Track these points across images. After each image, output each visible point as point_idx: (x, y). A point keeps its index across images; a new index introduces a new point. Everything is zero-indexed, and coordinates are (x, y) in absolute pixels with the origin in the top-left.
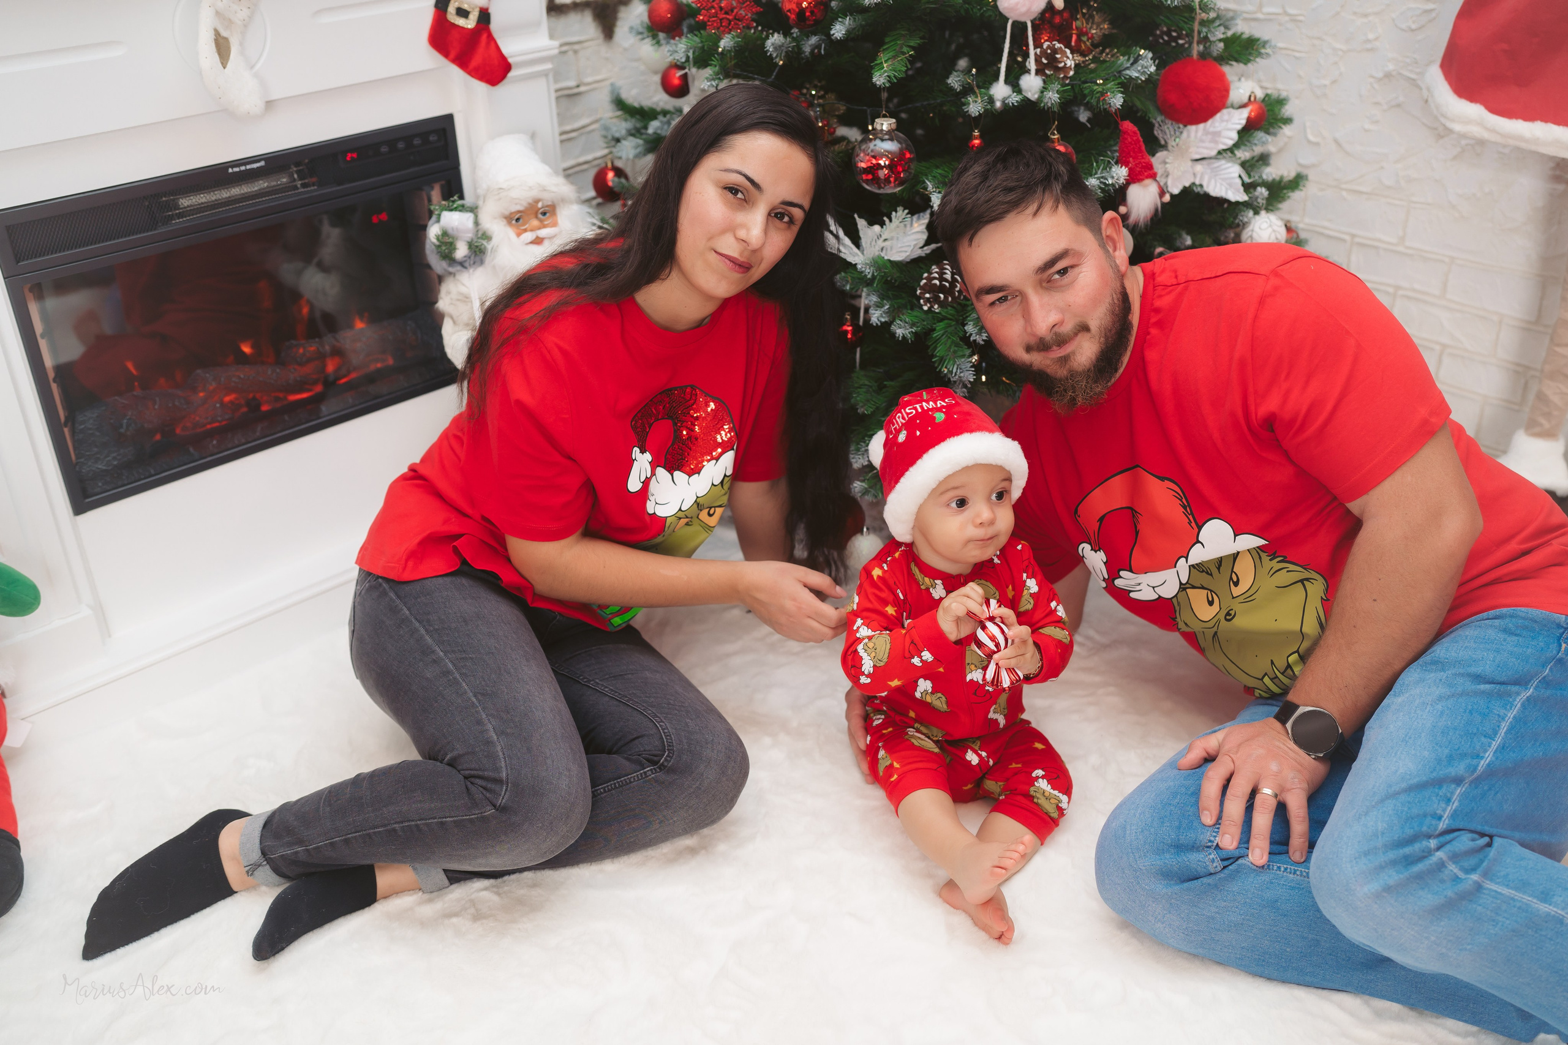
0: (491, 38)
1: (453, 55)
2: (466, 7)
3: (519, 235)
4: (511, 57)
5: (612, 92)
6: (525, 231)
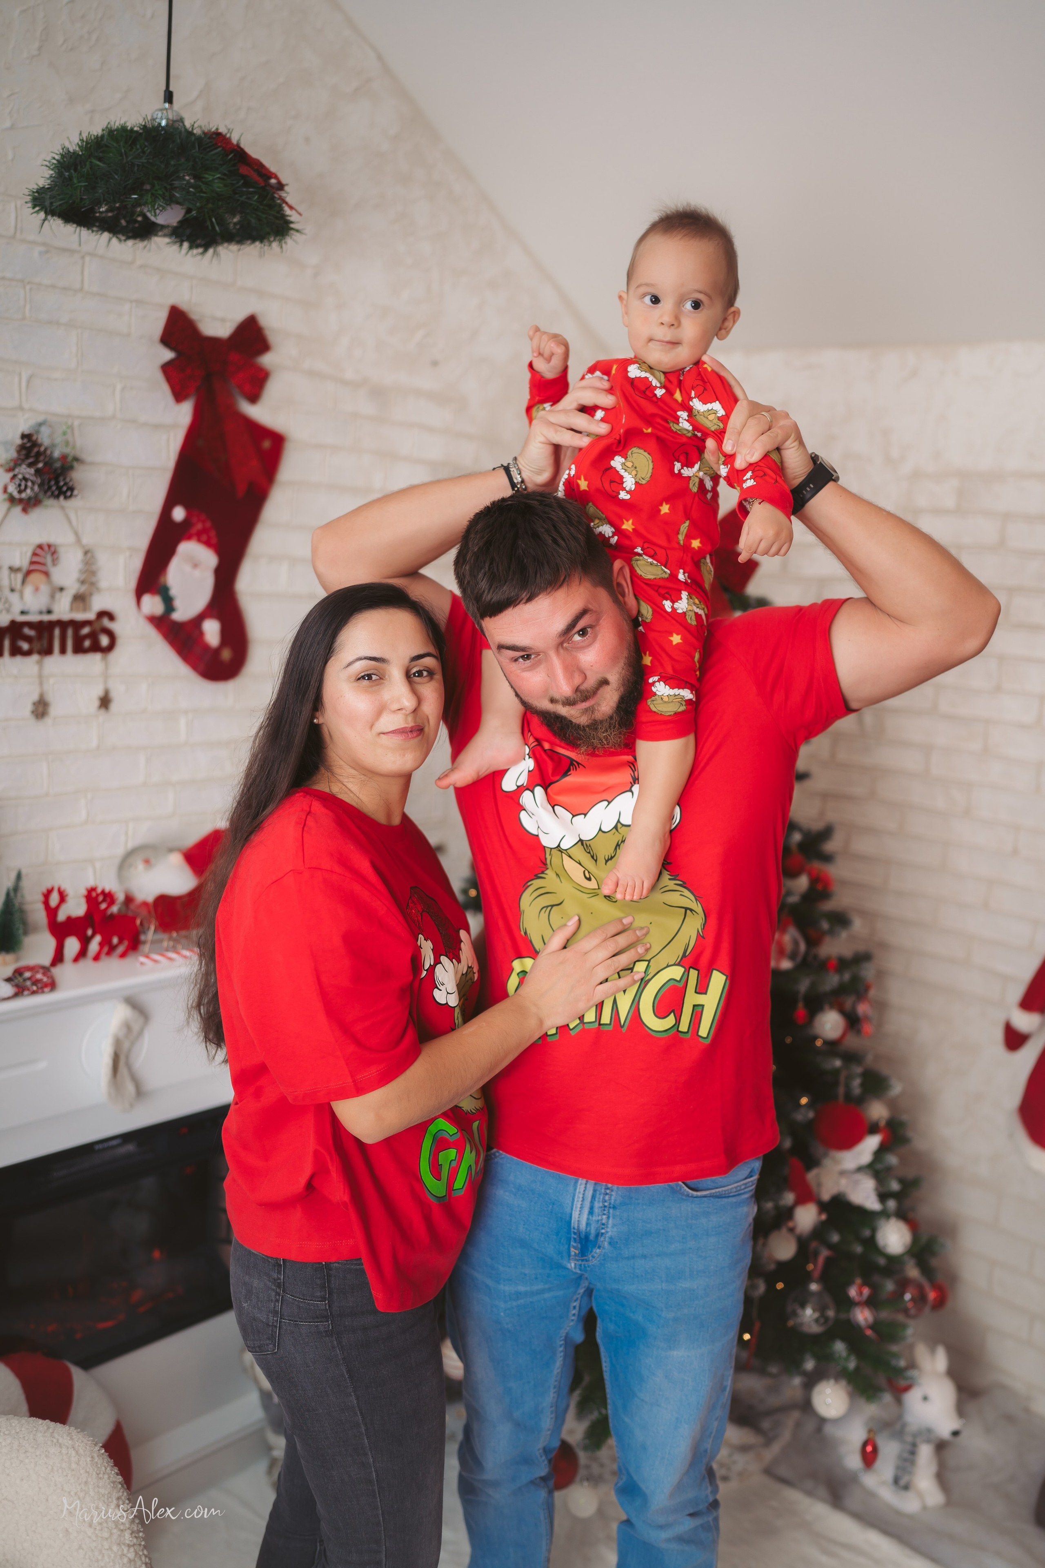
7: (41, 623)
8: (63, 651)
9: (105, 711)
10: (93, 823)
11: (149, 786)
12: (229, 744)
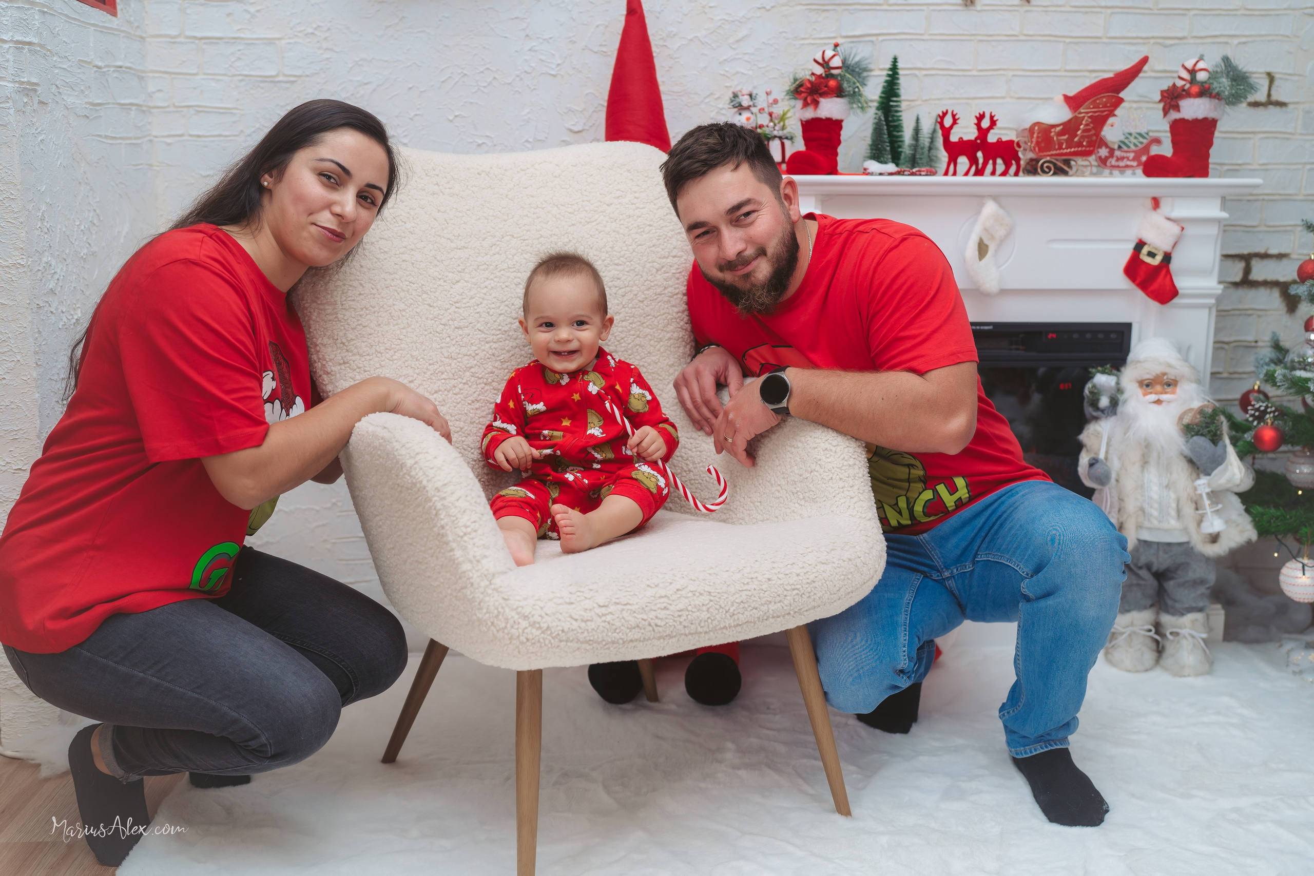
0: (1168, 272)
1: (1138, 280)
2: (1153, 251)
3: (1145, 395)
4: (1182, 289)
5: (1273, 337)
6: (1151, 393)
9: (1027, 4)
10: (1012, 97)
11: (1066, 71)
12: (1148, 41)
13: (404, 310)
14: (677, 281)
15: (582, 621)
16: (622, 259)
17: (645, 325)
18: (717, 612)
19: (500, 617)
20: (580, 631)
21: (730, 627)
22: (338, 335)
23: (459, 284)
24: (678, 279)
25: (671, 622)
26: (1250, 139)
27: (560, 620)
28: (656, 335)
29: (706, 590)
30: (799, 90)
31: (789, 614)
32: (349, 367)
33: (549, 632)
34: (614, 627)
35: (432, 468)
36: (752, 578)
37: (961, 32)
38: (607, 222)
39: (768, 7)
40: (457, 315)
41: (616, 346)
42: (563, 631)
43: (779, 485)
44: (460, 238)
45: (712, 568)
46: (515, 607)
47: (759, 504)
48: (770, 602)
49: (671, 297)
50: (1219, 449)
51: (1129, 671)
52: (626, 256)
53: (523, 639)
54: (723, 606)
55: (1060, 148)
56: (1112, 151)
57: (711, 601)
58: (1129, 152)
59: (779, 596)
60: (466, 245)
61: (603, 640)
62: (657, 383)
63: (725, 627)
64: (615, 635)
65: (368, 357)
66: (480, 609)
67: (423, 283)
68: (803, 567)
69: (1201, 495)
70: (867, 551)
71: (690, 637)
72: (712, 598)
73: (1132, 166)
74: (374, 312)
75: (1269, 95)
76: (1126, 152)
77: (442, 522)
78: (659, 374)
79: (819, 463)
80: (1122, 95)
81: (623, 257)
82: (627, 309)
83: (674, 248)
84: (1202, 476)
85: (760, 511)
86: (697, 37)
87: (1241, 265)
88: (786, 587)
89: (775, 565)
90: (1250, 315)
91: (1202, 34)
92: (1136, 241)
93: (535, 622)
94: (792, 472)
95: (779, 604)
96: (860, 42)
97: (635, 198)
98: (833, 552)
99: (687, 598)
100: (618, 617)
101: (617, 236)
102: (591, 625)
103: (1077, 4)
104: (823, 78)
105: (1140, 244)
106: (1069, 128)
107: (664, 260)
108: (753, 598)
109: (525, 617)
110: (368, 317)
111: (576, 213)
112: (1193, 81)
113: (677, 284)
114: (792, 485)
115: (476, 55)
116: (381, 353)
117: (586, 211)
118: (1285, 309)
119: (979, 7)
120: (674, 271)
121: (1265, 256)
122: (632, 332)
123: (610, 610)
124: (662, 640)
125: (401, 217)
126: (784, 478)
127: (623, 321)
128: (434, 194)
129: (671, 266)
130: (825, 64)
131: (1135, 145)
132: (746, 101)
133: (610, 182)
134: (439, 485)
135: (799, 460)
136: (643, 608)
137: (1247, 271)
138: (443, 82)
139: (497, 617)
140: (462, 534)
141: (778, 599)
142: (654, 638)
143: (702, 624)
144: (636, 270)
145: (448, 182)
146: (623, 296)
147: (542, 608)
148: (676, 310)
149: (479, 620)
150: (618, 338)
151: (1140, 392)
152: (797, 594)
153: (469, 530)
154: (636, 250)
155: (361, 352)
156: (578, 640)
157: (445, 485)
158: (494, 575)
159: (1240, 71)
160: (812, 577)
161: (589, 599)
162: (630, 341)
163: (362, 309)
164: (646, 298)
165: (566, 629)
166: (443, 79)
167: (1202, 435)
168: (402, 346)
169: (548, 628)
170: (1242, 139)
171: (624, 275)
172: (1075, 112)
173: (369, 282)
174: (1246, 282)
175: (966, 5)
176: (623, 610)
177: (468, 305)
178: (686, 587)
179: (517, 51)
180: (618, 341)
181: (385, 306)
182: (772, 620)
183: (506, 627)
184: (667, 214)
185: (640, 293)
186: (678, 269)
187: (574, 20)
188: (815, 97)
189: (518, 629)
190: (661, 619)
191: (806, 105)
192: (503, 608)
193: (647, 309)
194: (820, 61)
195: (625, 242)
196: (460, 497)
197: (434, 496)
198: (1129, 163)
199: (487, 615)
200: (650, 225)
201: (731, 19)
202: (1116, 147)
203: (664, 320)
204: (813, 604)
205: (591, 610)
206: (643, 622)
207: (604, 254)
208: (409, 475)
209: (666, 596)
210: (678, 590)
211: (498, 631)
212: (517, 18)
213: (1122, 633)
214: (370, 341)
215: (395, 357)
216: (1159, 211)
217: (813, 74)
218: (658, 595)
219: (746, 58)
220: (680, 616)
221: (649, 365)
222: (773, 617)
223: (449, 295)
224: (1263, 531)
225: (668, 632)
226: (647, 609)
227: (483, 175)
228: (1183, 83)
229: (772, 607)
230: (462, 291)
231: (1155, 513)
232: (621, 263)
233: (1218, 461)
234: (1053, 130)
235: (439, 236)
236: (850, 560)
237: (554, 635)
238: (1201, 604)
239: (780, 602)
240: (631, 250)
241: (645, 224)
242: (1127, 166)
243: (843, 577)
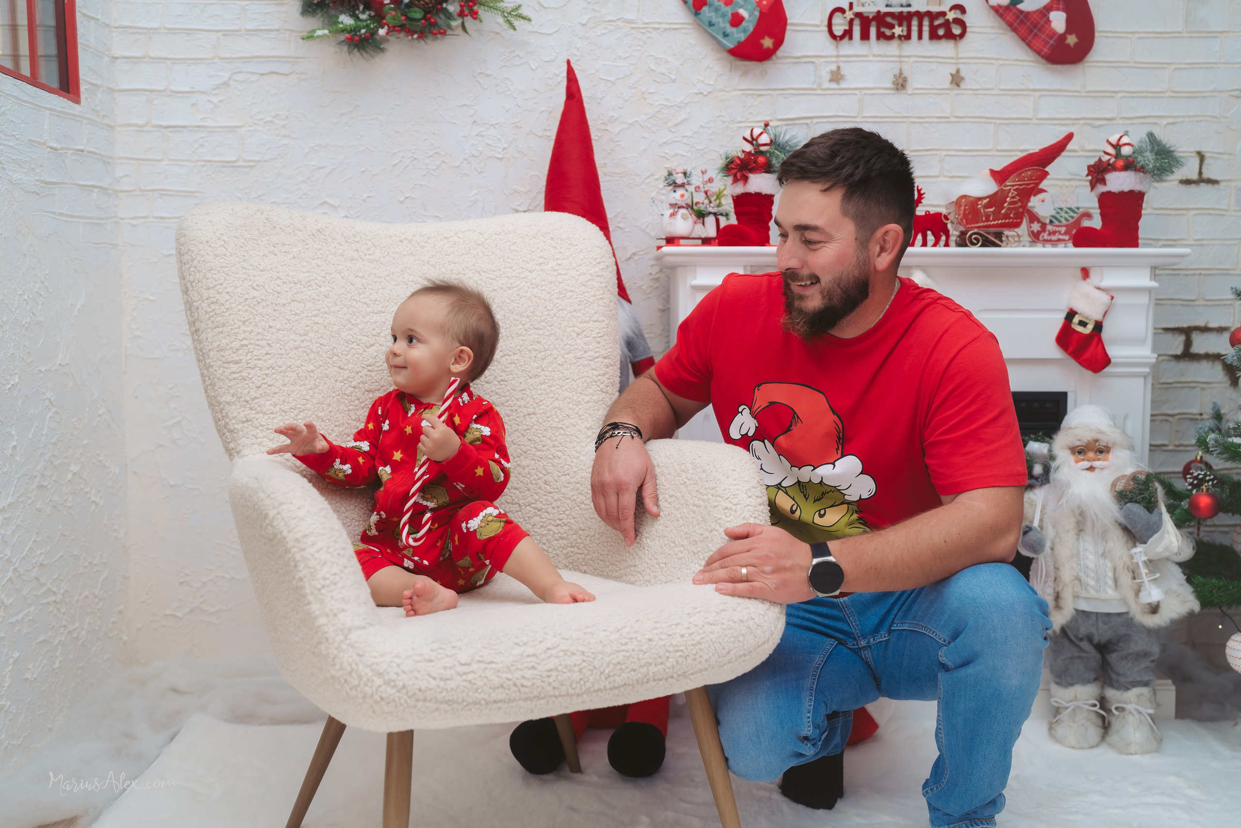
0: (1100, 341)
1: (1071, 349)
2: (1084, 320)
3: (1077, 462)
4: (1114, 358)
5: (1214, 408)
6: (1083, 460)
7: (901, 13)
8: (920, 37)
9: (957, 87)
10: (945, 176)
11: (998, 151)
12: (1077, 122)
13: (313, 371)
14: (597, 345)
15: (441, 679)
16: (542, 323)
17: (564, 388)
18: (590, 673)
19: (354, 674)
20: (438, 690)
21: (606, 690)
22: (241, 393)
23: (374, 348)
24: (599, 343)
25: (538, 683)
26: (1184, 215)
27: (417, 678)
28: (575, 398)
29: (580, 649)
30: (730, 166)
31: (672, 677)
32: (252, 425)
33: (404, 691)
34: (475, 687)
35: (294, 519)
36: (631, 638)
37: (894, 115)
38: (529, 288)
39: (705, 93)
40: (368, 378)
41: (534, 408)
42: (420, 690)
43: (682, 546)
44: (377, 302)
45: (588, 627)
46: (369, 663)
47: (664, 565)
48: (650, 664)
49: (590, 360)
50: (1154, 517)
51: (1073, 748)
52: (546, 321)
53: (377, 698)
54: (597, 667)
55: (987, 220)
56: (1044, 226)
57: (584, 661)
58: (1061, 226)
59: (660, 657)
60: (383, 310)
61: (464, 701)
62: (574, 445)
63: (600, 690)
64: (477, 695)
65: (272, 416)
66: (334, 665)
67: (334, 345)
68: (689, 628)
69: (1137, 564)
70: (762, 613)
71: (560, 699)
72: (586, 659)
73: (1064, 240)
74: (281, 372)
75: (1200, 173)
76: (1058, 226)
77: (301, 574)
78: (576, 437)
79: (719, 521)
80: (1047, 169)
81: (543, 321)
82: (546, 372)
83: (596, 313)
84: (1138, 544)
85: (664, 573)
86: (637, 121)
87: (1182, 338)
88: (668, 648)
89: (657, 625)
90: (1194, 388)
91: (1130, 115)
92: (1067, 310)
93: (390, 680)
94: (694, 532)
95: (660, 667)
96: (795, 124)
97: (559, 265)
98: (723, 613)
99: (557, 657)
100: (480, 676)
101: (538, 301)
102: (451, 684)
103: (1006, 87)
104: (753, 155)
105: (1071, 314)
106: (995, 200)
107: (585, 325)
108: (631, 659)
109: (380, 675)
110: (274, 376)
111: (497, 279)
112: (1118, 155)
113: (598, 348)
114: (694, 545)
115: (426, 139)
116: (286, 412)
117: (508, 277)
118: (1229, 382)
119: (910, 92)
120: (595, 336)
121: (1205, 329)
122: (551, 395)
123: (471, 669)
124: (529, 702)
125: (316, 281)
126: (686, 538)
127: (542, 384)
128: (352, 259)
129: (592, 331)
130: (752, 140)
131: (1066, 219)
132: (680, 179)
133: (533, 250)
134: (299, 535)
135: (700, 519)
136: (508, 668)
137: (1188, 344)
138: (394, 165)
139: (350, 674)
140: (319, 586)
141: (659, 660)
142: (520, 699)
143: (574, 686)
144: (557, 334)
145: (368, 249)
146: (543, 359)
147: (399, 665)
148: (596, 373)
149: (333, 677)
150: (537, 401)
151: (1071, 459)
152: (681, 656)
153: (328, 582)
154: (557, 315)
155: (265, 410)
156: (436, 701)
157: (306, 536)
158: (350, 630)
159: (1165, 146)
160: (698, 638)
161: (451, 656)
162: (549, 404)
163: (268, 368)
164: (566, 362)
165: (423, 688)
166: (394, 163)
167: (1136, 502)
168: (307, 406)
169: (404, 687)
170: (1176, 215)
171: (544, 339)
172: (1001, 185)
173: (277, 343)
174: (1187, 355)
175: (897, 89)
176: (486, 668)
177: (381, 368)
178: (558, 646)
179: (464, 136)
180: (537, 403)
181: (292, 366)
182: (653, 683)
183: (359, 685)
184: (589, 280)
185: (560, 357)
186: (599, 333)
187: (519, 107)
188: (744, 173)
189: (371, 687)
190: (528, 679)
191: (736, 180)
192: (356, 664)
193: (566, 372)
194: (749, 138)
195: (546, 307)
196: (321, 549)
197: (294, 547)
198: (1061, 237)
199: (341, 672)
200: (571, 291)
201: (670, 104)
202: (1048, 221)
203: (583, 383)
204: (699, 666)
205: (451, 668)
206: (508, 682)
207: (524, 319)
208: (272, 526)
209: (534, 655)
210: (548, 649)
211: (351, 689)
212: (465, 105)
213: (1068, 708)
214: (274, 400)
215: (299, 417)
216: (1088, 280)
217: (743, 151)
218: (525, 654)
219: (685, 140)
220: (549, 676)
221: (568, 427)
222: (654, 680)
223: (361, 359)
224: (1205, 603)
225: (535, 693)
226: (512, 668)
227: (405, 242)
228: (1107, 157)
229: (653, 669)
230: (375, 354)
231: (1092, 583)
232: (541, 327)
233: (1154, 528)
234: (980, 203)
235: (355, 300)
236: (742, 621)
237: (410, 694)
238: (1146, 678)
239: (661, 663)
240: (552, 315)
241: (566, 290)
242: (1059, 240)
243: (732, 639)
